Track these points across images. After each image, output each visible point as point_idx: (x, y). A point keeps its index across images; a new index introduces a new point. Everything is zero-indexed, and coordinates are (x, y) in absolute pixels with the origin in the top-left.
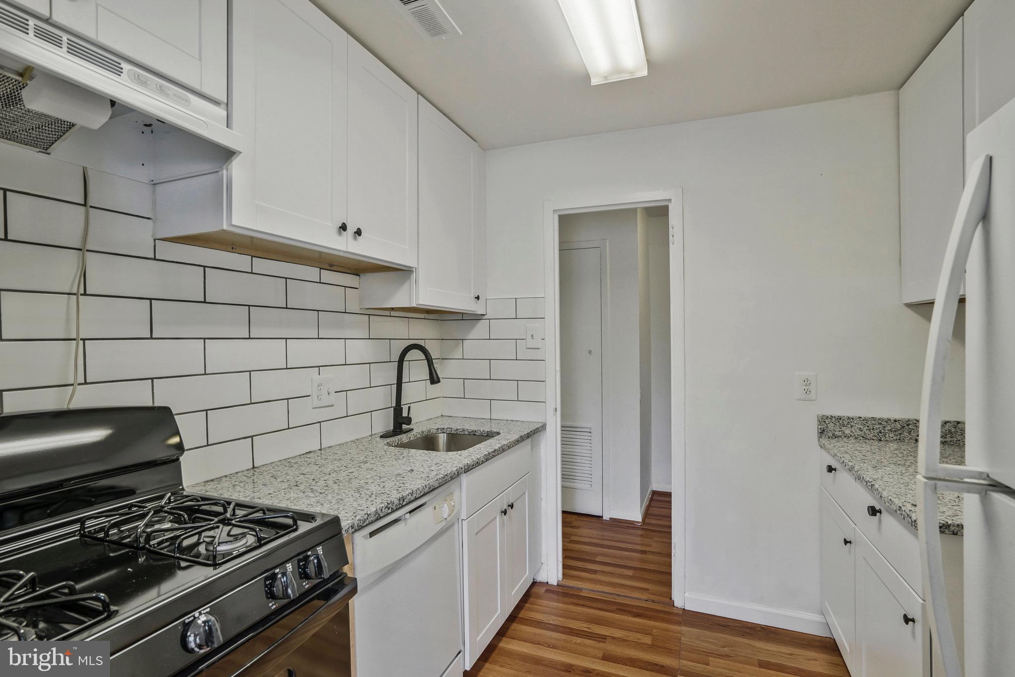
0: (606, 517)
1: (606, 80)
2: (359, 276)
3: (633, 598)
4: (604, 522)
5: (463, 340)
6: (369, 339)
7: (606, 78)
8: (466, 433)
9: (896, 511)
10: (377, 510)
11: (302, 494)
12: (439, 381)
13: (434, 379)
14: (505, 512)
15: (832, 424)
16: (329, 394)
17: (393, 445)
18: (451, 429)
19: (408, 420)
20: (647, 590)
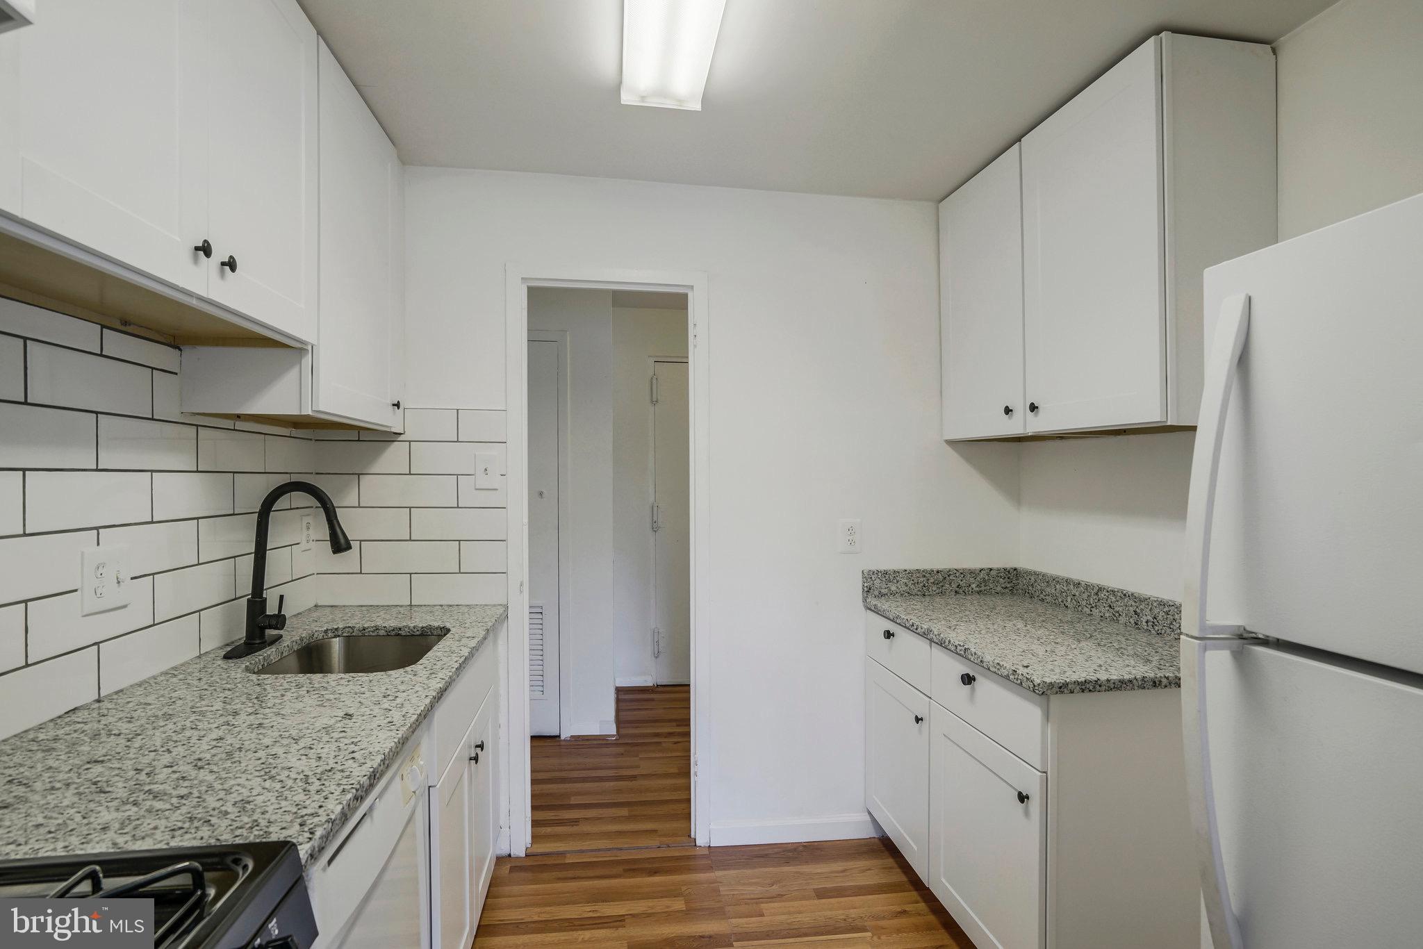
0: (565, 735)
1: (643, 101)
2: (180, 350)
3: (638, 848)
4: (563, 743)
5: (359, 475)
6: (197, 471)
7: (643, 98)
8: (382, 633)
9: (1008, 676)
10: (343, 808)
11: (135, 809)
12: (349, 547)
13: (339, 544)
14: (476, 759)
15: (878, 581)
16: (119, 582)
17: (256, 670)
18: (352, 628)
19: (279, 621)
20: (655, 831)
